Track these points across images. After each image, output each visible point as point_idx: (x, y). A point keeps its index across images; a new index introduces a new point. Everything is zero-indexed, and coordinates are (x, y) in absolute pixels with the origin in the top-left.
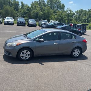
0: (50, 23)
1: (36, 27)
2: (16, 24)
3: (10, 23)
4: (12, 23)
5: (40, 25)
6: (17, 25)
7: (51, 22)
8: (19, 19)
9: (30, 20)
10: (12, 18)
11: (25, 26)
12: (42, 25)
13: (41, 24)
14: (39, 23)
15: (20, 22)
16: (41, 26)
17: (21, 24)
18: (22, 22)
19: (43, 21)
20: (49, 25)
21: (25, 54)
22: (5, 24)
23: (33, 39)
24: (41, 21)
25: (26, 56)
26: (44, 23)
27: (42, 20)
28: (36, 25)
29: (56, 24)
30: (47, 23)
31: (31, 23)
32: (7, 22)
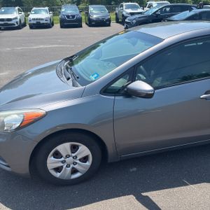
0: (146, 9)
1: (109, 25)
2: (59, 25)
3: (42, 22)
4: (49, 22)
5: (121, 20)
6: (62, 27)
7: (150, 6)
8: (63, 10)
9: (92, 9)
10: (47, 8)
11: (81, 26)
12: (125, 18)
13: (123, 15)
14: (116, 14)
15: (68, 17)
16: (123, 23)
17: (69, 21)
18: (73, 16)
19: (128, 7)
20: (146, 14)
21: (68, 156)
22: (32, 27)
23: (101, 83)
24: (122, 6)
25: (75, 163)
26: (130, 11)
27: (124, 4)
28: (109, 20)
29: (168, 9)
30: (140, 10)
31: (95, 16)
32: (35, 22)
